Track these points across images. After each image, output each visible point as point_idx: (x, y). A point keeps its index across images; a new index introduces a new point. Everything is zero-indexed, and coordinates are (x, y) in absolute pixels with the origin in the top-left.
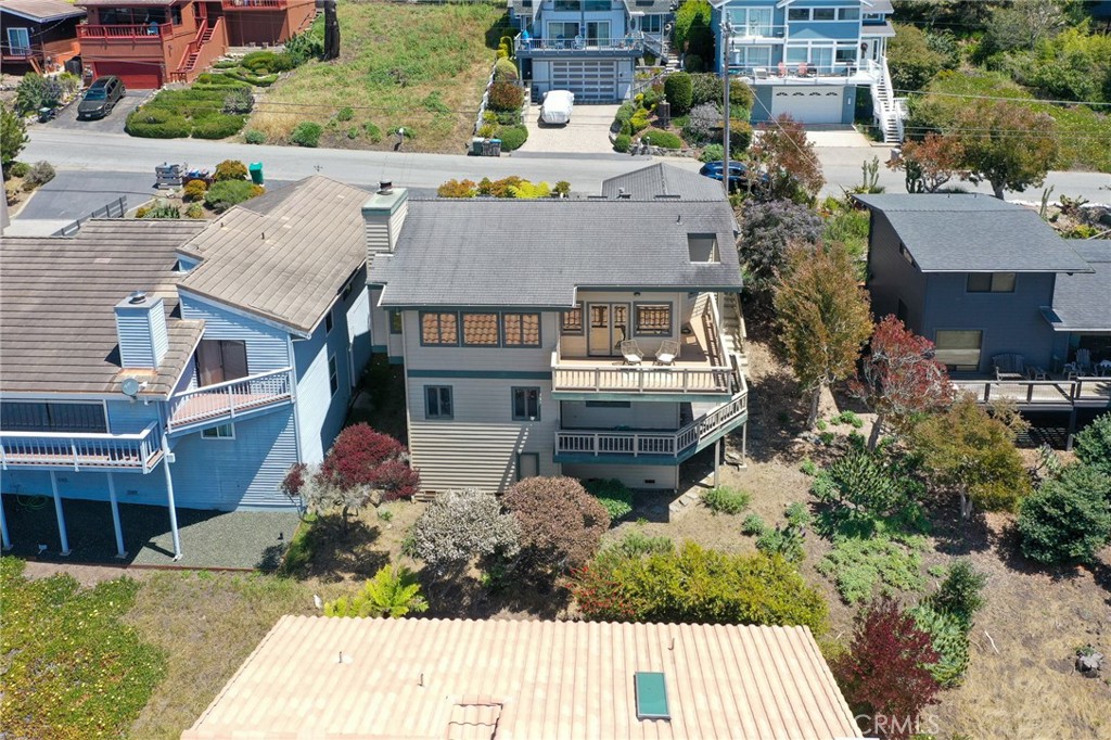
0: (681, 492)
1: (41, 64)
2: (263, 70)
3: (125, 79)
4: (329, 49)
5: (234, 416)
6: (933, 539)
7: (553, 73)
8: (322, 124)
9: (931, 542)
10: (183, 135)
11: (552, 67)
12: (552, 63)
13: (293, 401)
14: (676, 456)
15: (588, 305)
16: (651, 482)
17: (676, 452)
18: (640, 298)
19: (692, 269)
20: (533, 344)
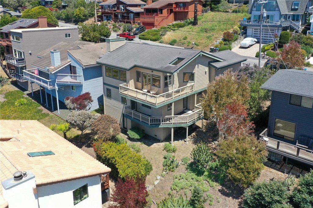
0: (162, 142)
1: (134, 23)
2: (176, 27)
3: (147, 27)
4: (194, 23)
5: (69, 83)
6: (221, 187)
7: (253, 32)
8: (178, 40)
9: (220, 187)
10: (148, 40)
11: (254, 30)
12: (254, 29)
13: (82, 84)
14: (149, 124)
15: (142, 73)
16: (156, 136)
17: (149, 123)
18: (153, 73)
19: (166, 66)
20: (125, 81)
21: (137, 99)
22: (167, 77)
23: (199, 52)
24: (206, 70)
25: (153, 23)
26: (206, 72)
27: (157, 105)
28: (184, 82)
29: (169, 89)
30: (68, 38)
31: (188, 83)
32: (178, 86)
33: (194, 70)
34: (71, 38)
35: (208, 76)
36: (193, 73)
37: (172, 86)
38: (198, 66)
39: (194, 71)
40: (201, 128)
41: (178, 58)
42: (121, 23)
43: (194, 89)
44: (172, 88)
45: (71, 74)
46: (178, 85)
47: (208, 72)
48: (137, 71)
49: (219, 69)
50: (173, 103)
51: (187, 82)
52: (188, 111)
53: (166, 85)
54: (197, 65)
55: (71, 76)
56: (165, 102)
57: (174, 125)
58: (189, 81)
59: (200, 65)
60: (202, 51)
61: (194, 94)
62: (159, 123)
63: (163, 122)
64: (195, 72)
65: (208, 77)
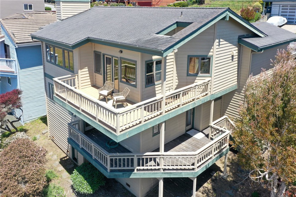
1: (129, 3)
2: (178, 6)
4: (201, 2)
7: (281, 10)
12: (281, 6)
13: (15, 74)
14: (109, 171)
15: (104, 55)
16: (129, 186)
17: (109, 168)
18: (122, 55)
19: (149, 38)
20: (72, 70)
21: (80, 111)
22: (152, 63)
23: (224, 10)
24: (235, 52)
25: (151, 2)
26: (233, 56)
27: (118, 134)
28: (188, 75)
29: (156, 89)
30: (29, 10)
31: (197, 78)
32: (177, 84)
33: (212, 50)
34: (33, 10)
35: (237, 65)
36: (208, 56)
37: (162, 84)
38: (219, 42)
39: (210, 54)
40: (222, 172)
41: (177, 22)
42: (113, 3)
43: (209, 90)
44: (160, 88)
45: (6, 58)
46: (177, 81)
47: (237, 57)
48: (95, 51)
49: (261, 50)
50: (163, 125)
51: (196, 75)
52: (195, 134)
53: (150, 81)
54: (217, 41)
55: (7, 61)
56: (143, 123)
57: (165, 173)
58: (200, 74)
59: (223, 42)
60: (229, 10)
61: (210, 102)
62: (130, 168)
63: (139, 165)
64: (212, 56)
65: (237, 67)
